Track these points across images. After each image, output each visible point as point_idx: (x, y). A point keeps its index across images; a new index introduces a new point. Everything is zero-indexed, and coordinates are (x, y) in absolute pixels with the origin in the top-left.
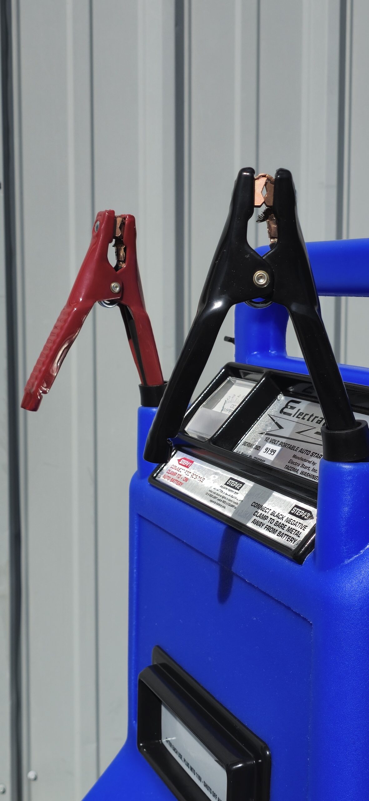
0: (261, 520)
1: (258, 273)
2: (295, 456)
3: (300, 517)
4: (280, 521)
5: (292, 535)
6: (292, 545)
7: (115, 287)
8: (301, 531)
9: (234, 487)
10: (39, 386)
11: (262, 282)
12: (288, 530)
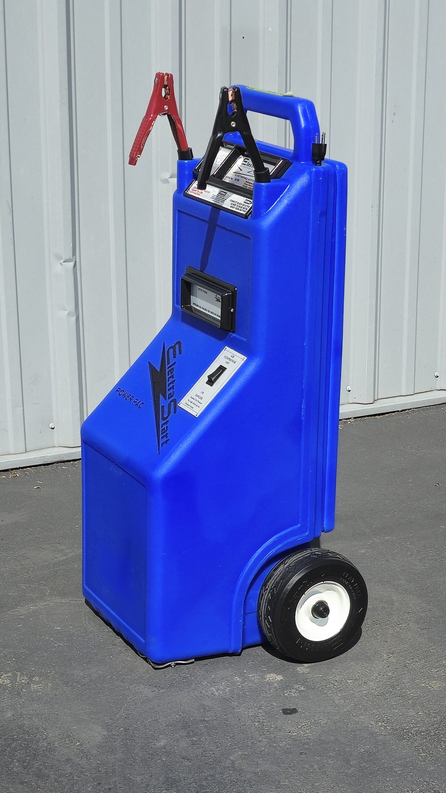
0: (233, 206)
1: (232, 123)
2: (246, 182)
3: (248, 203)
4: (240, 205)
5: (244, 210)
6: (244, 213)
7: (166, 108)
8: (248, 208)
9: (223, 195)
10: (137, 154)
11: (234, 126)
12: (243, 208)
